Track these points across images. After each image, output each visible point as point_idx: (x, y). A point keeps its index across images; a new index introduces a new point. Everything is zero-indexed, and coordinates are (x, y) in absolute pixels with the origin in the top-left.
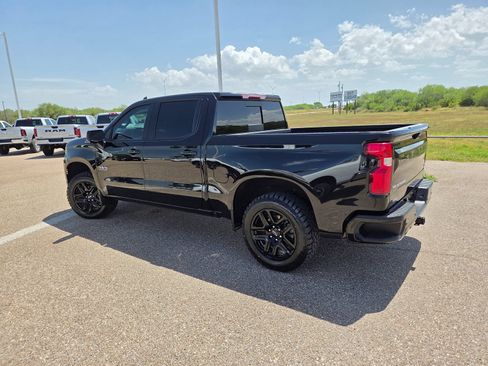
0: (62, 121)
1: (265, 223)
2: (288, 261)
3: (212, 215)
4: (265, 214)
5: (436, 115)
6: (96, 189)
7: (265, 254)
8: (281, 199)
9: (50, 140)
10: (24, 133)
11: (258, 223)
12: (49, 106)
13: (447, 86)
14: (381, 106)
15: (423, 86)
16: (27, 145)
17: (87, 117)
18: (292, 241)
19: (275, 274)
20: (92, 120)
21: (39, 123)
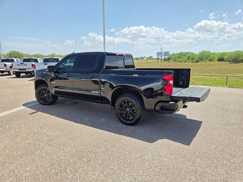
0: (25, 60)
1: (124, 106)
2: (133, 121)
3: (102, 103)
4: (124, 102)
5: (206, 65)
6: (49, 92)
7: (124, 119)
8: (131, 96)
9: (20, 69)
10: (5, 65)
11: (121, 106)
12: (15, 52)
13: (212, 52)
14: (181, 60)
15: (201, 51)
16: (6, 71)
17: (38, 59)
18: (135, 113)
19: (127, 126)
20: (40, 60)
21: (13, 61)
